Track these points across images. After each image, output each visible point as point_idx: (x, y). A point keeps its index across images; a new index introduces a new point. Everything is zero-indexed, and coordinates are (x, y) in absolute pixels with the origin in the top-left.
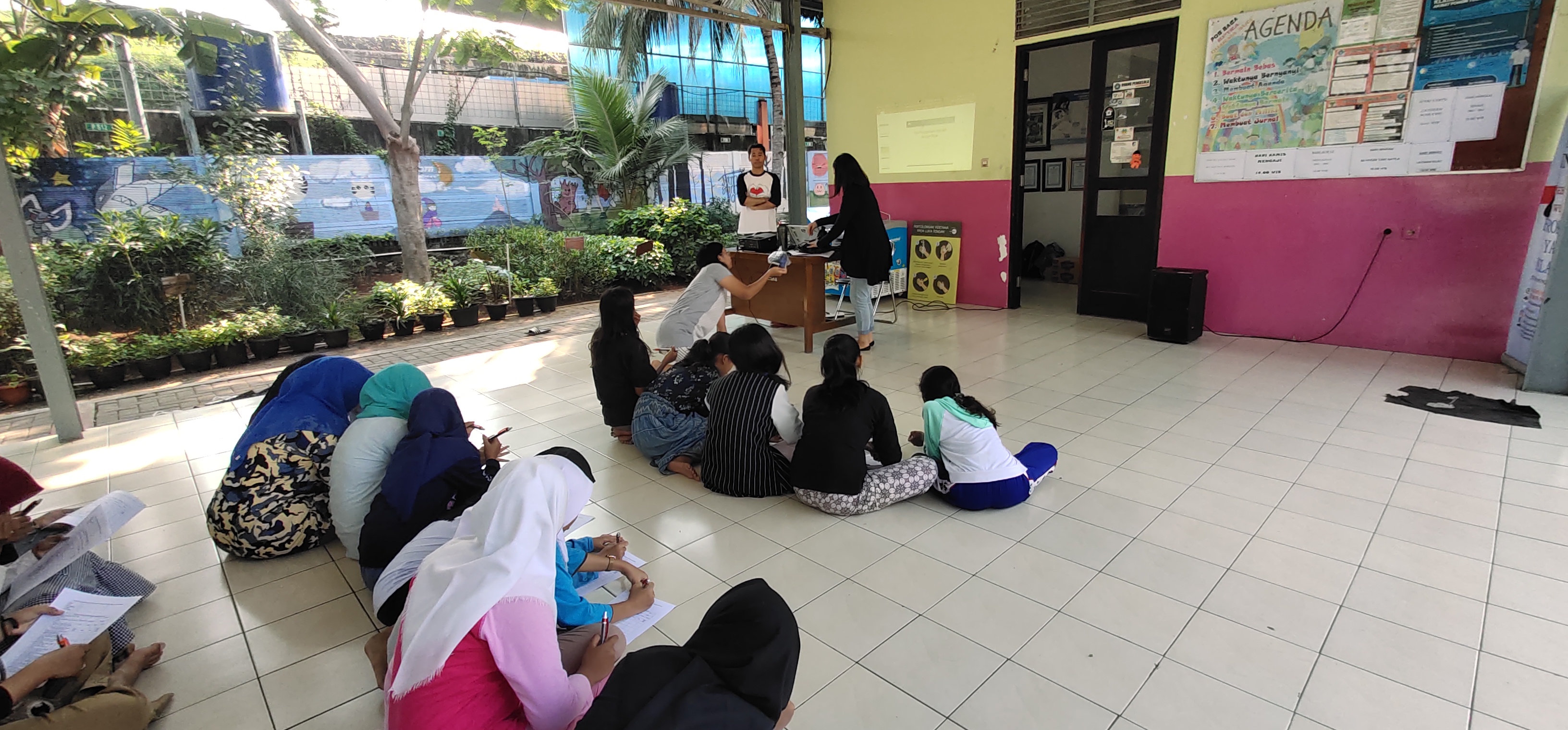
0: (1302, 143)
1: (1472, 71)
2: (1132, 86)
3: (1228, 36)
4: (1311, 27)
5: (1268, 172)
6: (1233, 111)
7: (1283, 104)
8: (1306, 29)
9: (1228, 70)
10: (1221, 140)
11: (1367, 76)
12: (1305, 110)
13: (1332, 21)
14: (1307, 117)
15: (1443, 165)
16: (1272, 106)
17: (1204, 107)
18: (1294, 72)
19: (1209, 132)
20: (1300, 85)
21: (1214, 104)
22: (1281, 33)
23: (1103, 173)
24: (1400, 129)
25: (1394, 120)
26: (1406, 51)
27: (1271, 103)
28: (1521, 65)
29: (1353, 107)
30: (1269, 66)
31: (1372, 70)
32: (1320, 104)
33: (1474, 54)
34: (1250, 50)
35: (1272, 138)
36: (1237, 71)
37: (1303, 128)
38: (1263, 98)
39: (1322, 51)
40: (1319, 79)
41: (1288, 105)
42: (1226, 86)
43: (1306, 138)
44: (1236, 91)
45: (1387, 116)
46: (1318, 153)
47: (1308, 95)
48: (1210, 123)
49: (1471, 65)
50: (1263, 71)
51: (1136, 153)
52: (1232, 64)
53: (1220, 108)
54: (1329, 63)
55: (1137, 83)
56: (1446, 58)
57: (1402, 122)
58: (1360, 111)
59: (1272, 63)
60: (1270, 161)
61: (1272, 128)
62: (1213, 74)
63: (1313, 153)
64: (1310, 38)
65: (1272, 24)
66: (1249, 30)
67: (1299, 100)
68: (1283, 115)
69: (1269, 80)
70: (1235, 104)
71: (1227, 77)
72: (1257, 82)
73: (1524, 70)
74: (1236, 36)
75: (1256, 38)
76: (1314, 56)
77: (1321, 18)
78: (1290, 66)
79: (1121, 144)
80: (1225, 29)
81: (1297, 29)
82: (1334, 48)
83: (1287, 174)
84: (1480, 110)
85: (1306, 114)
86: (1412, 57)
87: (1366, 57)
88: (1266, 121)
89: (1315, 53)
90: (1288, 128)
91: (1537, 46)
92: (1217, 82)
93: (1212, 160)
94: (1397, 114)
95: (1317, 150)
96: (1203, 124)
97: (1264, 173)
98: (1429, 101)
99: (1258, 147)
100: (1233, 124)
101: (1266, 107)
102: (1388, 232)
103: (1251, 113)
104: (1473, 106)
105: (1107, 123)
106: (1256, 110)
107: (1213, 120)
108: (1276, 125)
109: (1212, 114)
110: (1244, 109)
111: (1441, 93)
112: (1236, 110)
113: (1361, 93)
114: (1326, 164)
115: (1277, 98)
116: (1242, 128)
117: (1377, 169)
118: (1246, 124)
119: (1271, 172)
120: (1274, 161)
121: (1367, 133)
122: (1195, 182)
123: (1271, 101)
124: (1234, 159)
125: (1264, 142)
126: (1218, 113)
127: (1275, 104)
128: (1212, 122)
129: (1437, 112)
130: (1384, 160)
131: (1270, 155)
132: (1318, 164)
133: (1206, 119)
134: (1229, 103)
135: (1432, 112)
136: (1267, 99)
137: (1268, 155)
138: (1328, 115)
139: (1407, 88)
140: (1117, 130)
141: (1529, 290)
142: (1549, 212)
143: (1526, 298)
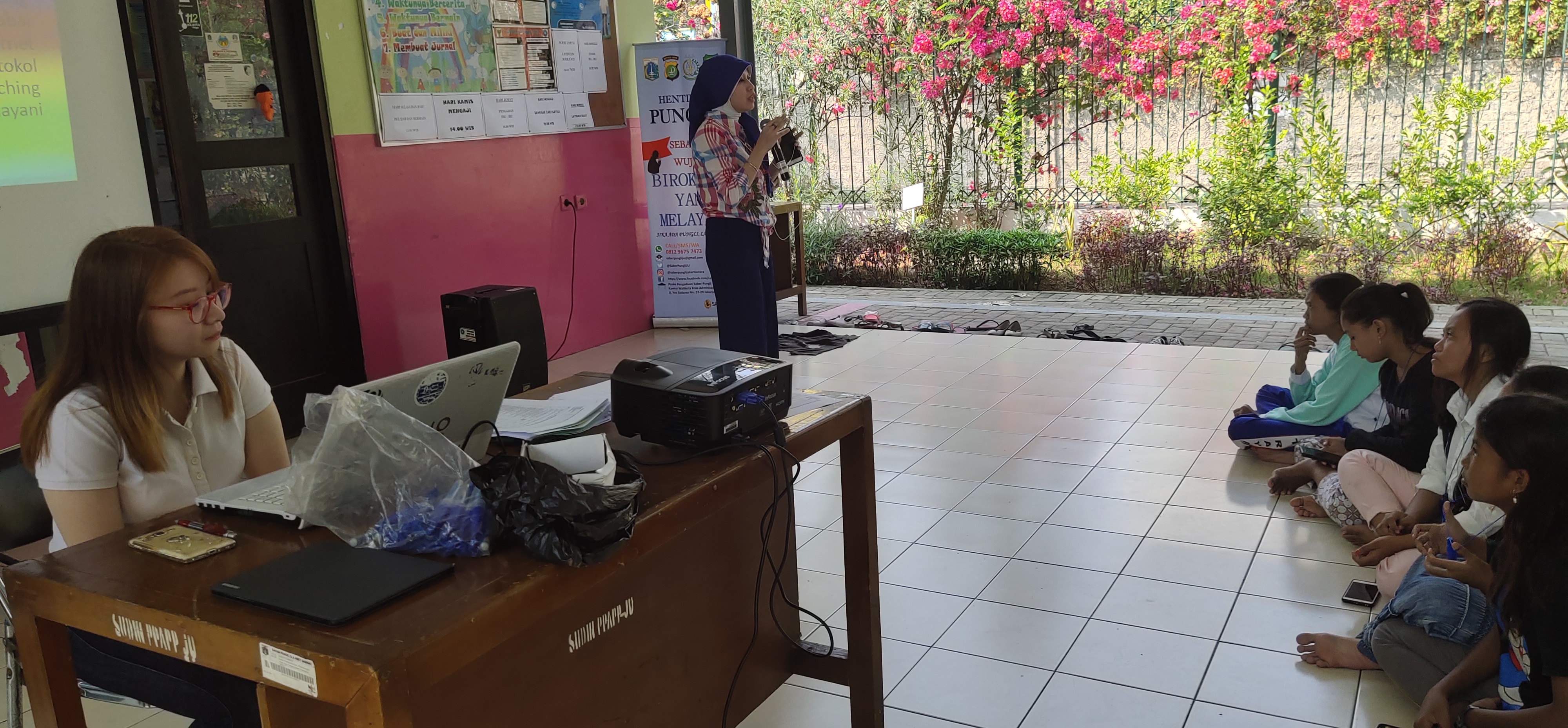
0: (483, 87)
1: (582, 14)
5: (462, 129)
6: (402, 26)
10: (400, 72)
14: (480, 49)
15: (588, 120)
16: (444, 25)
17: (367, 14)
19: (384, 58)
21: (379, 10)
23: (203, 130)
24: (551, 73)
25: (545, 63)
27: (443, 21)
28: (606, 15)
29: (515, 41)
32: (489, 30)
35: (455, 76)
37: (481, 65)
41: (460, 26)
43: (485, 80)
45: (542, 57)
46: (501, 101)
47: (477, 16)
48: (382, 43)
49: (581, 6)
53: (387, 18)
57: (552, 65)
58: (522, 47)
60: (460, 111)
61: (451, 61)
63: (497, 101)
67: (469, 21)
68: (458, 41)
70: (402, 14)
73: (607, 18)
79: (225, 69)
83: (478, 134)
84: (594, 60)
85: (480, 43)
88: (444, 48)
90: (468, 62)
93: (398, 107)
94: (547, 55)
95: (499, 97)
96: (374, 43)
97: (458, 129)
98: (564, 43)
99: (443, 89)
100: (408, 47)
101: (439, 25)
102: (567, 203)
103: (425, 32)
104: (590, 54)
105: (185, 19)
106: (430, 28)
107: (384, 36)
108: (454, 55)
109: (379, 25)
110: (415, 25)
111: (570, 34)
112: (407, 25)
113: (517, 22)
114: (510, 116)
115: (447, 13)
116: (420, 56)
117: (548, 124)
118: (422, 50)
119: (464, 129)
120: (464, 111)
121: (531, 78)
122: (383, 145)
123: (442, 17)
124: (422, 107)
125: (447, 80)
126: (386, 26)
127: (448, 22)
128: (384, 41)
129: (572, 57)
130: (549, 112)
131: (459, 102)
132: (503, 117)
133: (374, 34)
134: (396, 11)
135: (568, 57)
136: (438, 13)
137: (457, 102)
138: (498, 48)
139: (547, 24)
140: (210, 37)
141: (660, 248)
142: (654, 168)
143: (659, 257)
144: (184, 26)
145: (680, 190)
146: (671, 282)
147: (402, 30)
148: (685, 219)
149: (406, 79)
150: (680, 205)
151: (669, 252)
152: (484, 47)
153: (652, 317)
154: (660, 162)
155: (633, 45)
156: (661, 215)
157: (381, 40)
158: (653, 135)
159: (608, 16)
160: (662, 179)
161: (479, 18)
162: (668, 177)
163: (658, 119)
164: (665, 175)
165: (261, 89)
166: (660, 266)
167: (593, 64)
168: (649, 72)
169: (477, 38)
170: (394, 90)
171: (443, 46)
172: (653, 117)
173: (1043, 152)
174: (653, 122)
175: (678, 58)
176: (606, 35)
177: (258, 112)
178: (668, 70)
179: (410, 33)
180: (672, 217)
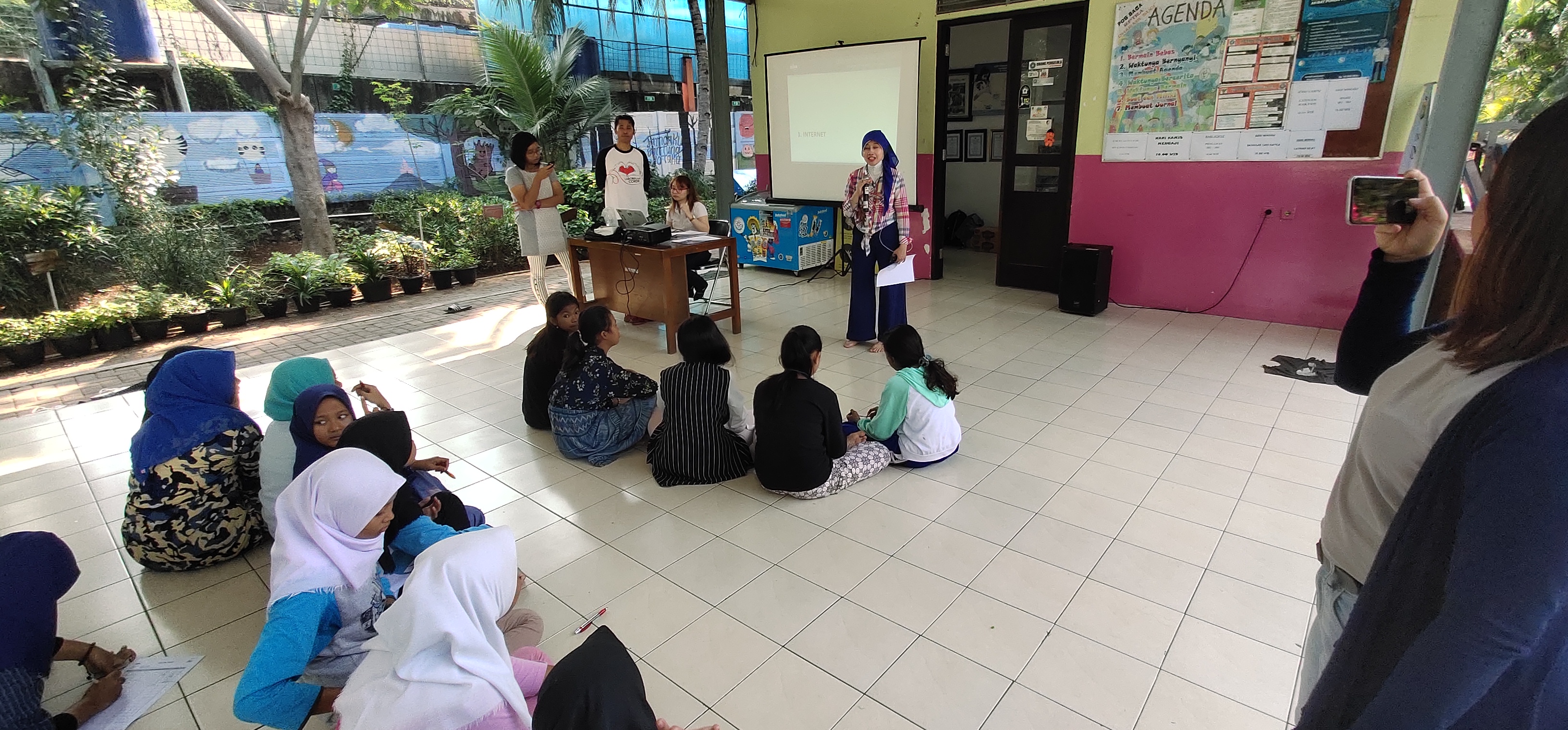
0: (1196, 128)
1: (1341, 66)
2: (1046, 65)
3: (1133, 21)
4: (1207, 16)
5: (1166, 154)
6: (1136, 95)
7: (1180, 89)
8: (1202, 18)
9: (1132, 55)
10: (1126, 121)
11: (1254, 66)
12: (1200, 96)
13: (1226, 12)
14: (1201, 103)
15: (1316, 152)
16: (1171, 91)
17: (1111, 90)
18: (1192, 59)
19: (1115, 115)
20: (1195, 73)
21: (1120, 87)
22: (1181, 21)
23: (1020, 150)
24: (1281, 117)
25: (1276, 108)
26: (1288, 44)
27: (1171, 88)
28: (1381, 63)
30: (1169, 53)
31: (1258, 60)
32: (1213, 90)
33: (1344, 50)
34: (1153, 36)
35: (1171, 121)
36: (1141, 56)
37: (1198, 112)
38: (1164, 83)
39: (1216, 40)
40: (1212, 67)
41: (1185, 90)
42: (1131, 70)
43: (1200, 123)
44: (1140, 75)
45: (1270, 104)
46: (1211, 137)
47: (1203, 82)
48: (1116, 106)
49: (1341, 60)
50: (1164, 57)
51: (1049, 131)
52: (1136, 49)
53: (1125, 91)
54: (1222, 52)
55: (1051, 63)
56: (1321, 52)
57: (1283, 111)
58: (1247, 98)
59: (1171, 49)
60: (1169, 143)
61: (1170, 113)
62: (1120, 58)
63: (1206, 137)
64: (1206, 27)
65: (1172, 11)
66: (1152, 16)
67: (1195, 86)
68: (1180, 101)
69: (1169, 66)
70: (1138, 88)
71: (1132, 61)
72: (1158, 67)
73: (1384, 67)
74: (1141, 21)
75: (1158, 25)
76: (1209, 45)
77: (1216, 8)
78: (1188, 54)
79: (1037, 122)
80: (1130, 14)
81: (1195, 19)
82: (1226, 38)
83: (1183, 157)
84: (1348, 102)
85: (1201, 100)
86: (1293, 50)
87: (1254, 47)
88: (1166, 105)
89: (1209, 42)
90: (1185, 112)
91: (1396, 44)
92: (1123, 65)
93: (1120, 141)
94: (1280, 103)
96: (1111, 106)
98: (1305, 92)
99: (1159, 130)
100: (1136, 107)
101: (1166, 91)
102: (1268, 212)
103: (1153, 97)
104: (1341, 98)
105: (1023, 101)
106: (1158, 94)
108: (1174, 109)
109: (1118, 96)
110: (1146, 93)
111: (1320, 84)
112: (1140, 94)
113: (1251, 82)
114: (1216, 148)
115: (1175, 83)
116: (1145, 111)
117: (1259, 153)
118: (1148, 107)
119: (1169, 154)
120: (1174, 143)
121: (1253, 120)
122: (1103, 161)
124: (1137, 141)
125: (1164, 125)
126: (1123, 96)
127: (1174, 89)
128: (1118, 104)
129: (1313, 102)
130: (1266, 145)
132: (1208, 148)
133: (1112, 101)
134: (1134, 86)
135: (1309, 102)
136: (1167, 84)
137: (1168, 138)
138: (1219, 102)
140: (1033, 108)
144: (1022, 104)
147: (1134, 97)
149: (1129, 125)
152: (1205, 102)
161: (1206, 83)
167: (1345, 106)
170: (1119, 131)
179: (1140, 99)
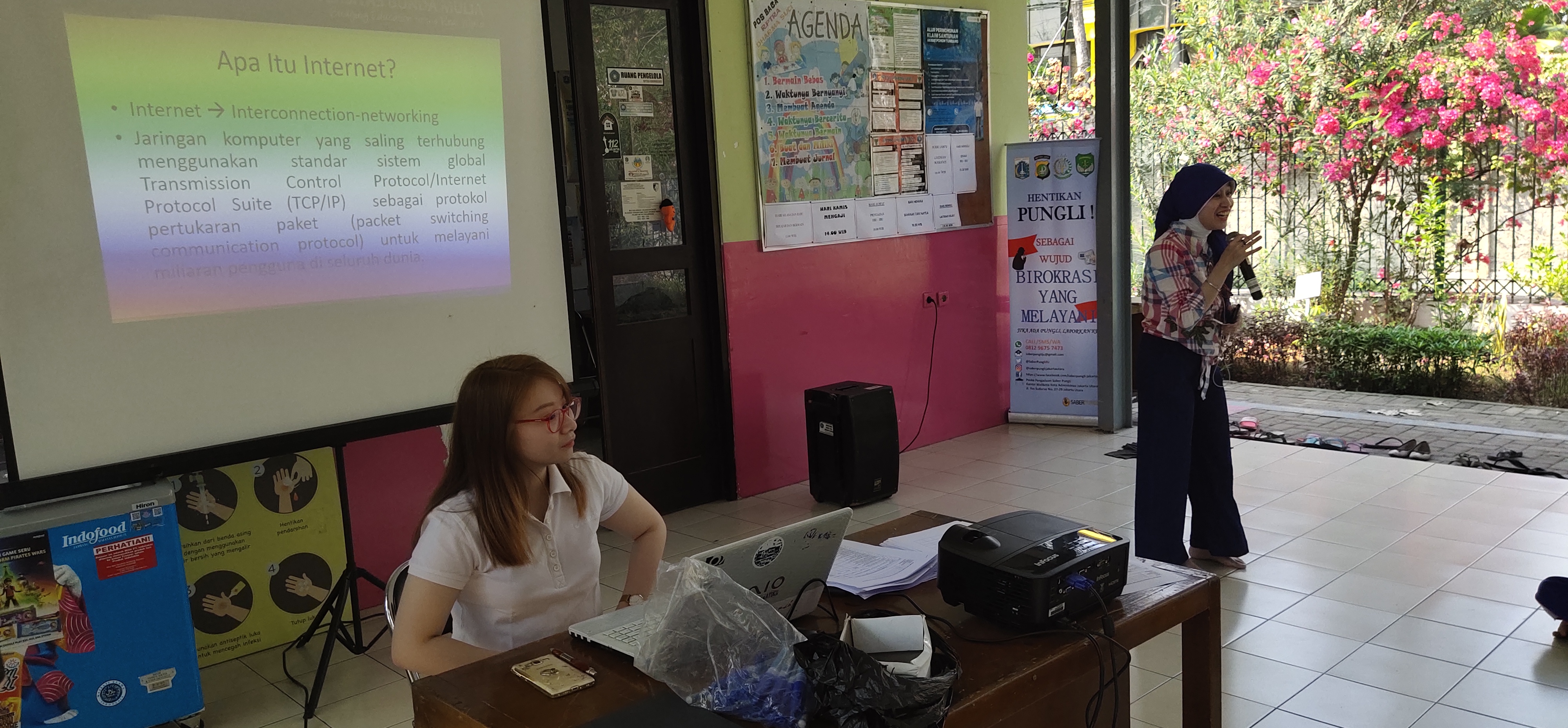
0: (858, 193)
1: (956, 119)
2: (637, 79)
3: (769, 24)
5: (835, 233)
6: (789, 142)
7: (836, 136)
8: (843, 37)
9: (778, 77)
10: (785, 183)
11: (894, 110)
13: (863, 33)
14: (858, 158)
15: (957, 218)
16: (826, 138)
17: (760, 132)
19: (771, 173)
21: (769, 128)
22: (823, 36)
23: (616, 239)
24: (923, 176)
25: (918, 167)
26: (915, 86)
27: (826, 134)
28: (980, 118)
29: (891, 148)
30: (817, 80)
31: (897, 104)
32: (867, 140)
33: (956, 99)
34: (797, 53)
35: (831, 183)
36: (788, 81)
37: (856, 171)
38: (818, 125)
39: (860, 71)
40: (861, 107)
41: (841, 138)
43: (860, 186)
44: (790, 110)
45: (914, 162)
46: (873, 205)
47: (856, 127)
48: (770, 158)
49: (955, 112)
50: (813, 86)
52: (781, 70)
53: (776, 135)
54: (867, 88)
55: (645, 76)
56: (941, 99)
57: (924, 169)
58: (896, 153)
59: (819, 75)
60: (835, 216)
61: (830, 171)
62: (763, 79)
63: (870, 205)
64: (848, 50)
65: (810, 20)
66: (790, 23)
67: (849, 134)
68: (838, 152)
69: (820, 100)
70: (792, 131)
71: (779, 87)
72: (809, 101)
73: (982, 122)
74: (779, 26)
75: (800, 37)
77: (854, 26)
79: (636, 187)
80: (767, 12)
81: (837, 37)
82: (869, 69)
83: (850, 237)
84: (963, 161)
85: (857, 153)
86: (919, 94)
87: (892, 86)
88: (825, 159)
89: (855, 72)
90: (845, 171)
91: (984, 100)
92: (768, 92)
93: (780, 215)
94: (920, 160)
95: (872, 202)
96: (763, 158)
97: (832, 234)
98: (937, 147)
99: (821, 196)
100: (793, 161)
101: (822, 138)
102: (929, 300)
103: (809, 146)
104: (962, 156)
105: (608, 144)
106: (813, 142)
107: (772, 152)
108: (833, 165)
109: (769, 142)
110: (801, 139)
111: (943, 138)
112: (794, 140)
113: (893, 131)
114: (881, 219)
115: (830, 127)
116: (803, 167)
117: (916, 225)
118: (805, 162)
119: (838, 233)
120: (839, 216)
121: (903, 181)
122: (765, 250)
123: (825, 131)
124: (801, 214)
125: (826, 188)
126: (775, 142)
127: (829, 135)
128: (772, 156)
129: (943, 160)
130: (918, 214)
131: (834, 208)
132: (875, 220)
133: (764, 150)
134: (786, 128)
135: (941, 160)
136: (822, 128)
137: (832, 208)
138: (873, 156)
139: (922, 130)
140: (627, 160)
141: (1019, 343)
142: (1019, 264)
143: (1018, 352)
144: (607, 151)
145: (1043, 287)
146: (1029, 377)
147: (788, 145)
148: (1047, 315)
149: (789, 189)
150: (1044, 302)
151: (1029, 348)
152: (861, 156)
153: (1007, 411)
154: (1025, 259)
155: (1005, 145)
156: (1023, 311)
157: (770, 155)
158: (1019, 232)
159: (982, 118)
160: (1026, 276)
161: (858, 130)
162: (1032, 275)
163: (1025, 217)
164: (1029, 272)
165: (666, 203)
166: (1019, 361)
167: (964, 165)
168: (1019, 171)
169: (855, 148)
170: (777, 200)
171: (824, 157)
172: (1021, 215)
173: (1471, 239)
174: (1021, 220)
175: (1049, 157)
176: (978, 137)
177: (661, 225)
178: (1039, 169)
179: (796, 148)
180: (1034, 313)
